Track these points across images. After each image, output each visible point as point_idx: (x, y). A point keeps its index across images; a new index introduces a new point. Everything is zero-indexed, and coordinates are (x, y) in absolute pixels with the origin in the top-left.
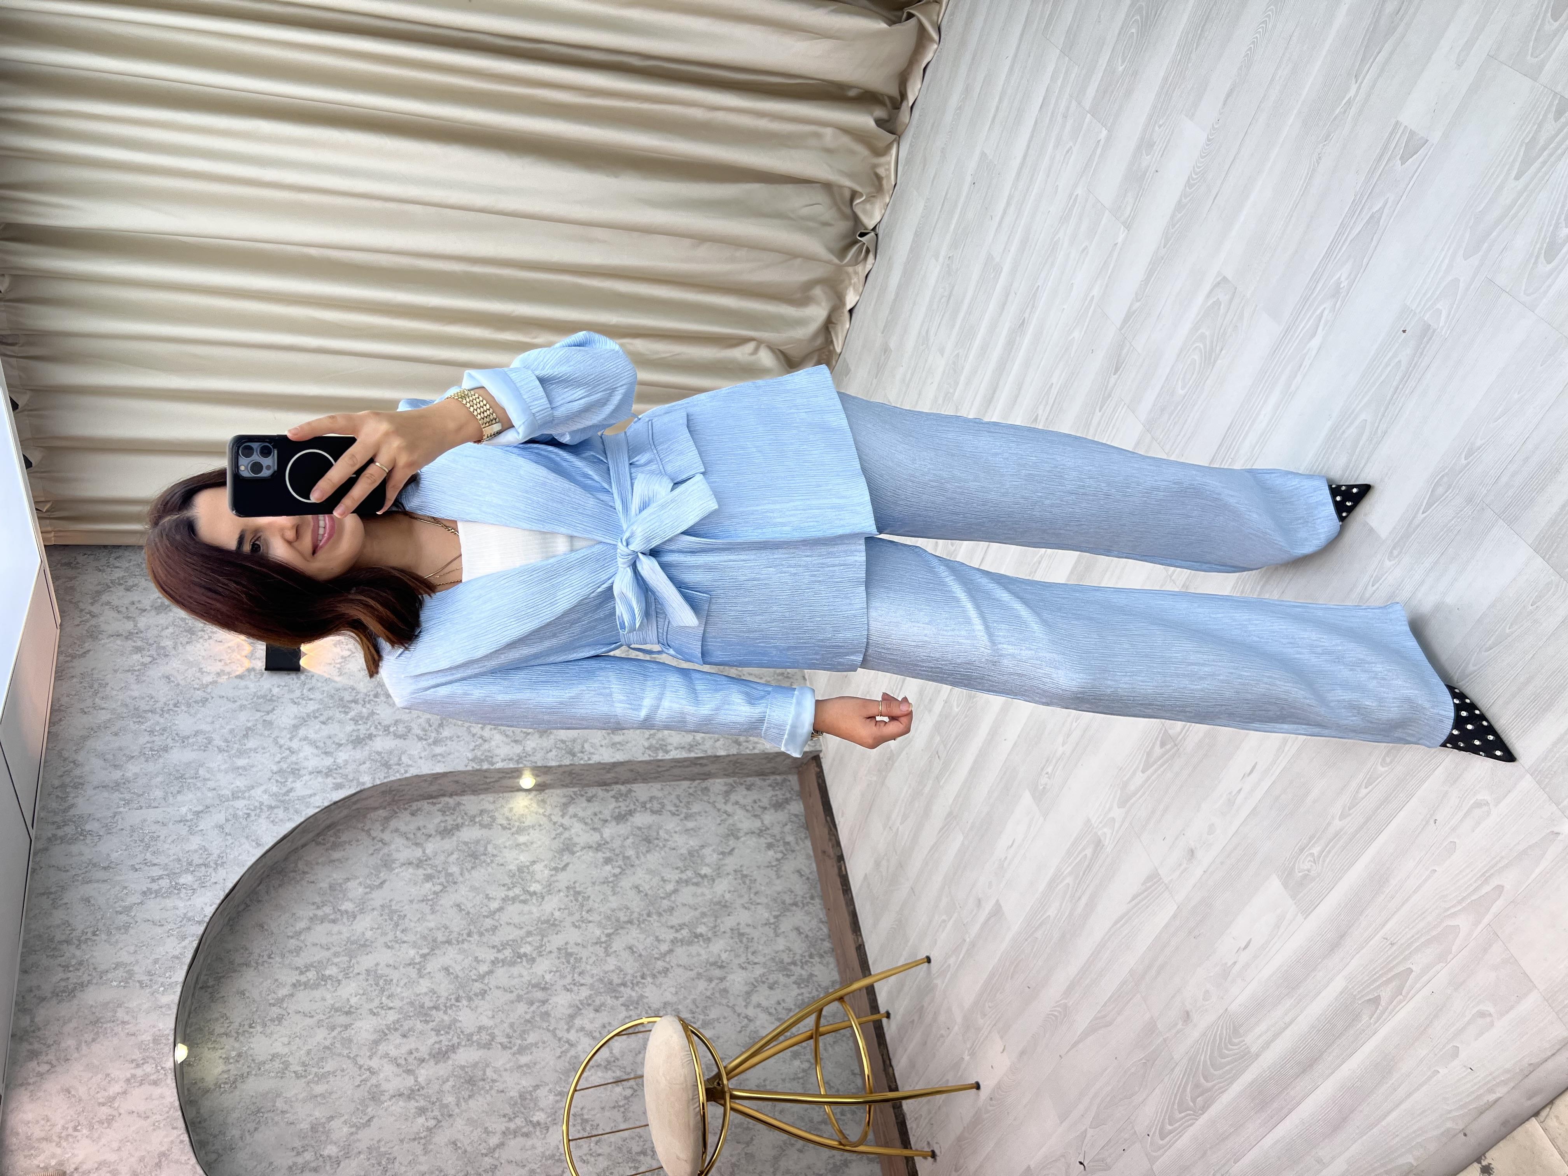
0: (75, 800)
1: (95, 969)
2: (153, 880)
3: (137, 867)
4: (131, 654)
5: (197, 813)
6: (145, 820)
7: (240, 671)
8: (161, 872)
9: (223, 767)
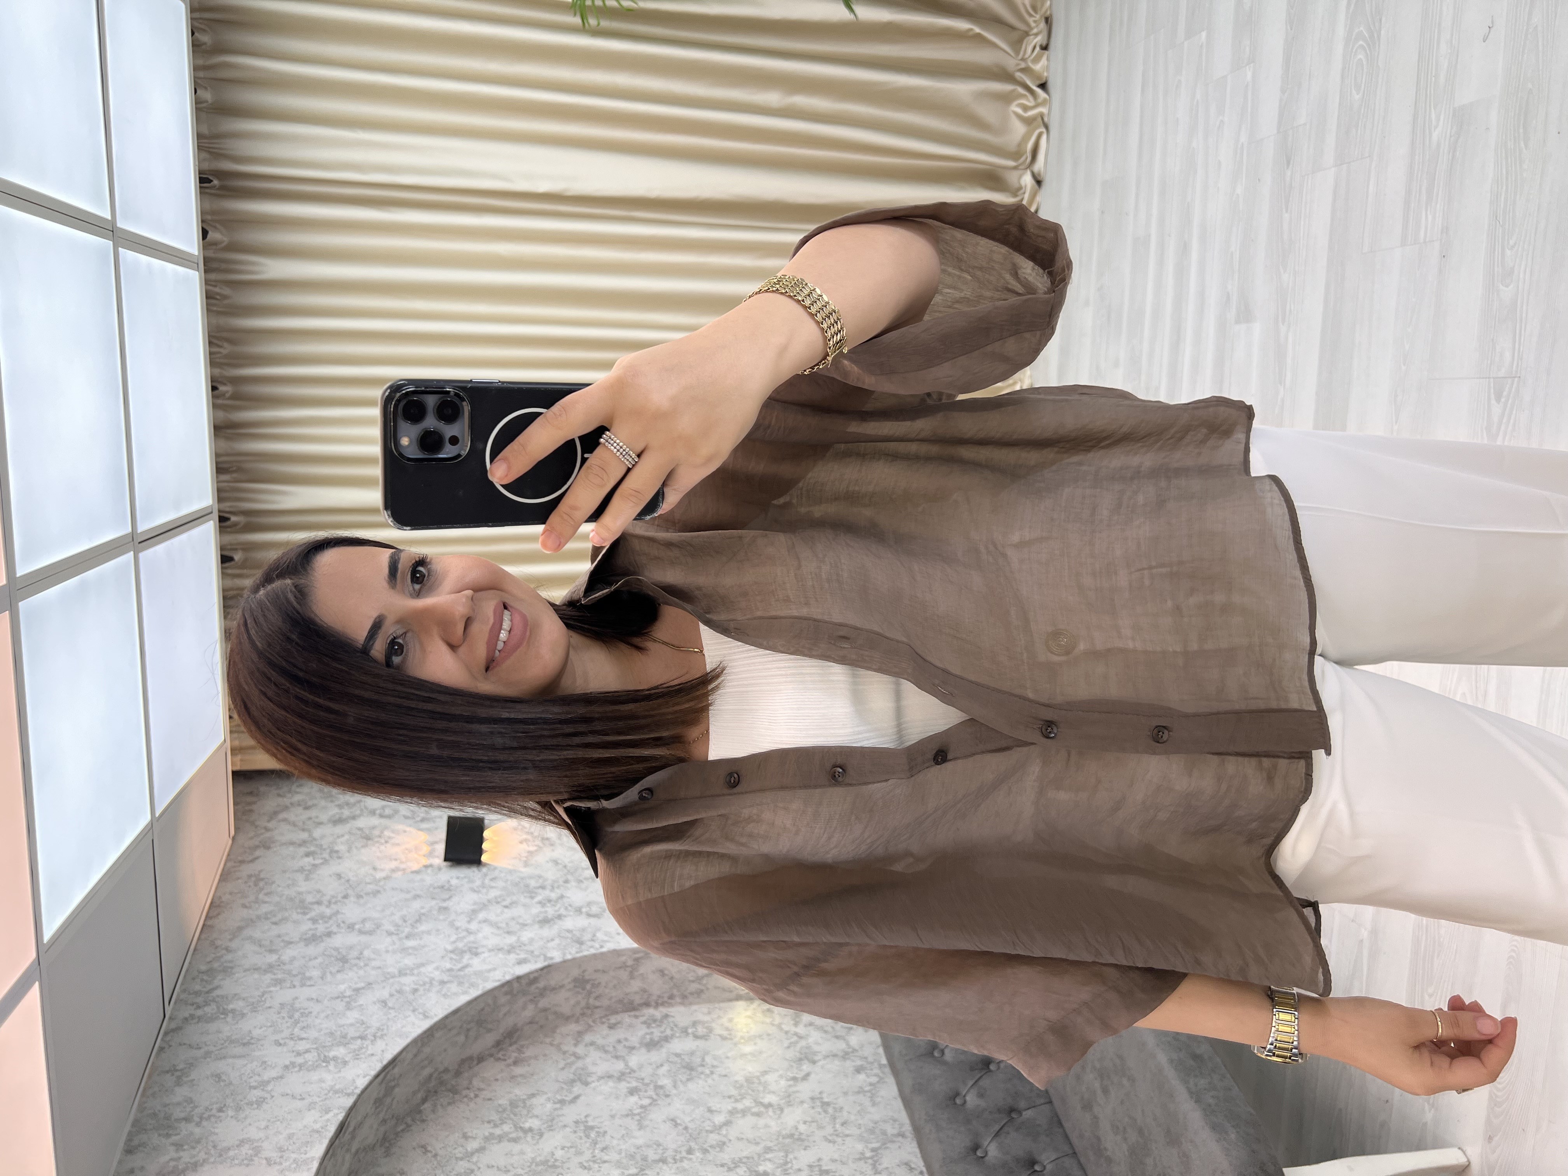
0: (222, 983)
1: (215, 1147)
2: (299, 1054)
3: (282, 1042)
4: (302, 857)
5: (357, 990)
6: (297, 998)
7: (416, 867)
8: (308, 1046)
9: (390, 948)
